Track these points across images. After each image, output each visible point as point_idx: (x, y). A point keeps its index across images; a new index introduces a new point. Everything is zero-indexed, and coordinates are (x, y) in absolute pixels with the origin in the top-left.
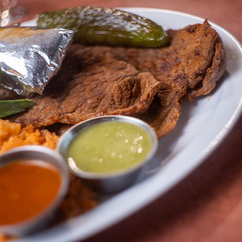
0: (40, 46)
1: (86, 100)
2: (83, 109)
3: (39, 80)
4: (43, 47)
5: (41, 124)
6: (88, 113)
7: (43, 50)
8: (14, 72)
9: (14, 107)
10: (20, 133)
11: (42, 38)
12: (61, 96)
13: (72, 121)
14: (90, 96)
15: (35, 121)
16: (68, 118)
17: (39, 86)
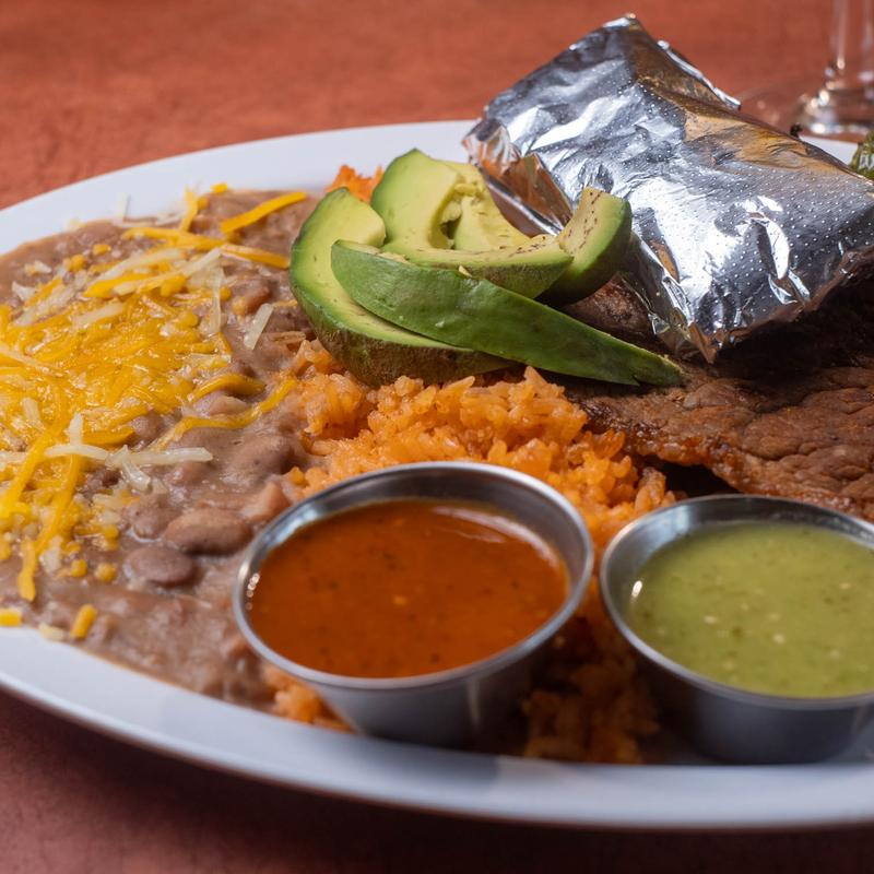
0: (785, 208)
1: (836, 441)
2: (804, 464)
3: (719, 311)
4: (790, 216)
5: (653, 446)
6: (814, 484)
7: (787, 226)
8: (661, 253)
9: (603, 359)
10: (574, 442)
11: (806, 189)
12: (772, 396)
13: (746, 480)
14: (858, 437)
15: (642, 429)
16: (738, 466)
17: (712, 327)
